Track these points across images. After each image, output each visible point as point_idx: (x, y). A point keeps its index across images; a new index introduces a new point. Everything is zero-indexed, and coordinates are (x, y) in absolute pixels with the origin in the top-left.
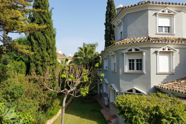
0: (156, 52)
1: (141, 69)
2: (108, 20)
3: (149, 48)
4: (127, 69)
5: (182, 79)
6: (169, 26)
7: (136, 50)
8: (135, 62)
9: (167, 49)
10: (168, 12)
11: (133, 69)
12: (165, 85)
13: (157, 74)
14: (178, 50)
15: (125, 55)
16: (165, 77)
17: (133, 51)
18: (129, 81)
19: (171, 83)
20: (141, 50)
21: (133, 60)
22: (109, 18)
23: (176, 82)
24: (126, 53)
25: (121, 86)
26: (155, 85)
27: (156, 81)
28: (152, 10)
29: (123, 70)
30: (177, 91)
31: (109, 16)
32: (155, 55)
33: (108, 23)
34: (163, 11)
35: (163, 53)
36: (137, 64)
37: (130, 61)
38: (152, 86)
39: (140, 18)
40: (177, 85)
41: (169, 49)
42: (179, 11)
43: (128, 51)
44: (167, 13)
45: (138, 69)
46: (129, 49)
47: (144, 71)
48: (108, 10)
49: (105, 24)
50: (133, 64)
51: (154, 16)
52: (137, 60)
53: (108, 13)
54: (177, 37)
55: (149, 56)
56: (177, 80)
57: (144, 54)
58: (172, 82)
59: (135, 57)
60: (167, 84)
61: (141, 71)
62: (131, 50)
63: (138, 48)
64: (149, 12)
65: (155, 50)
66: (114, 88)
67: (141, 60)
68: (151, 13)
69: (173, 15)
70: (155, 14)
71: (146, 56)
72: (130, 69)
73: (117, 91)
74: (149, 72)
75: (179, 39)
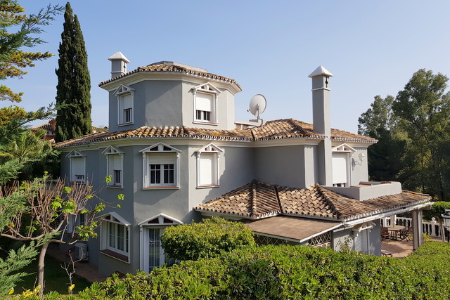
0: (196, 153)
1: (172, 181)
2: (66, 66)
3: (187, 147)
4: (147, 183)
5: (230, 194)
6: (209, 111)
7: (165, 148)
8: (162, 170)
9: (211, 148)
10: (210, 89)
11: (159, 182)
12: (209, 205)
13: (197, 188)
14: (223, 150)
15: (144, 156)
16: (207, 192)
17: (161, 149)
18: (151, 203)
19: (216, 202)
20: (174, 149)
21: (158, 166)
22: (68, 60)
23: (223, 200)
24: (146, 153)
25: (136, 215)
26: (195, 207)
27: (196, 200)
28: (188, 83)
29: (141, 183)
30: (231, 212)
31: (68, 56)
32: (194, 157)
33: (66, 72)
34: (203, 87)
35: (205, 154)
36: (166, 173)
37: (152, 167)
38: (190, 209)
39: (169, 92)
40: (226, 204)
41: (213, 149)
42: (223, 90)
43: (151, 150)
44: (208, 90)
45: (166, 181)
46: (154, 146)
47: (179, 185)
48: (67, 41)
49: (57, 72)
50: (159, 173)
51: (191, 93)
52: (166, 166)
53: (67, 48)
54: (220, 128)
55: (186, 160)
56: (224, 196)
57: (179, 156)
58: (217, 199)
59: (162, 161)
60: (211, 204)
61: (171, 184)
62: (156, 148)
63: (169, 146)
64: (184, 85)
65: (195, 149)
66: (116, 220)
67: (172, 166)
68: (186, 88)
69: (215, 94)
70: (192, 90)
71: (181, 158)
72: (152, 182)
73: (127, 225)
74: (186, 185)
75: (224, 132)
